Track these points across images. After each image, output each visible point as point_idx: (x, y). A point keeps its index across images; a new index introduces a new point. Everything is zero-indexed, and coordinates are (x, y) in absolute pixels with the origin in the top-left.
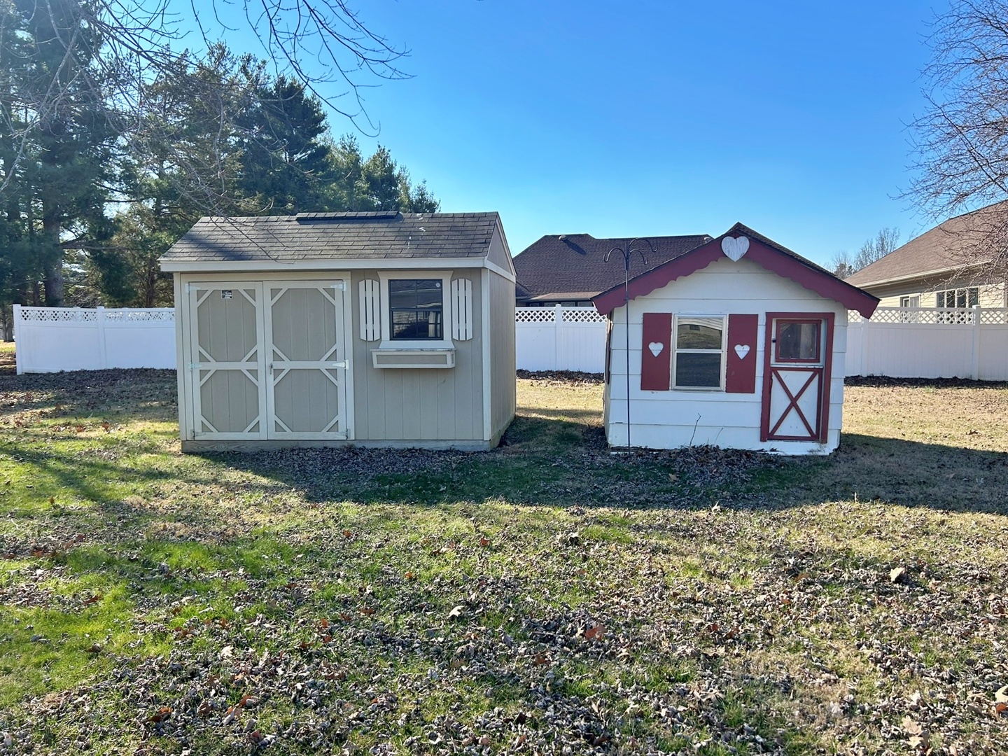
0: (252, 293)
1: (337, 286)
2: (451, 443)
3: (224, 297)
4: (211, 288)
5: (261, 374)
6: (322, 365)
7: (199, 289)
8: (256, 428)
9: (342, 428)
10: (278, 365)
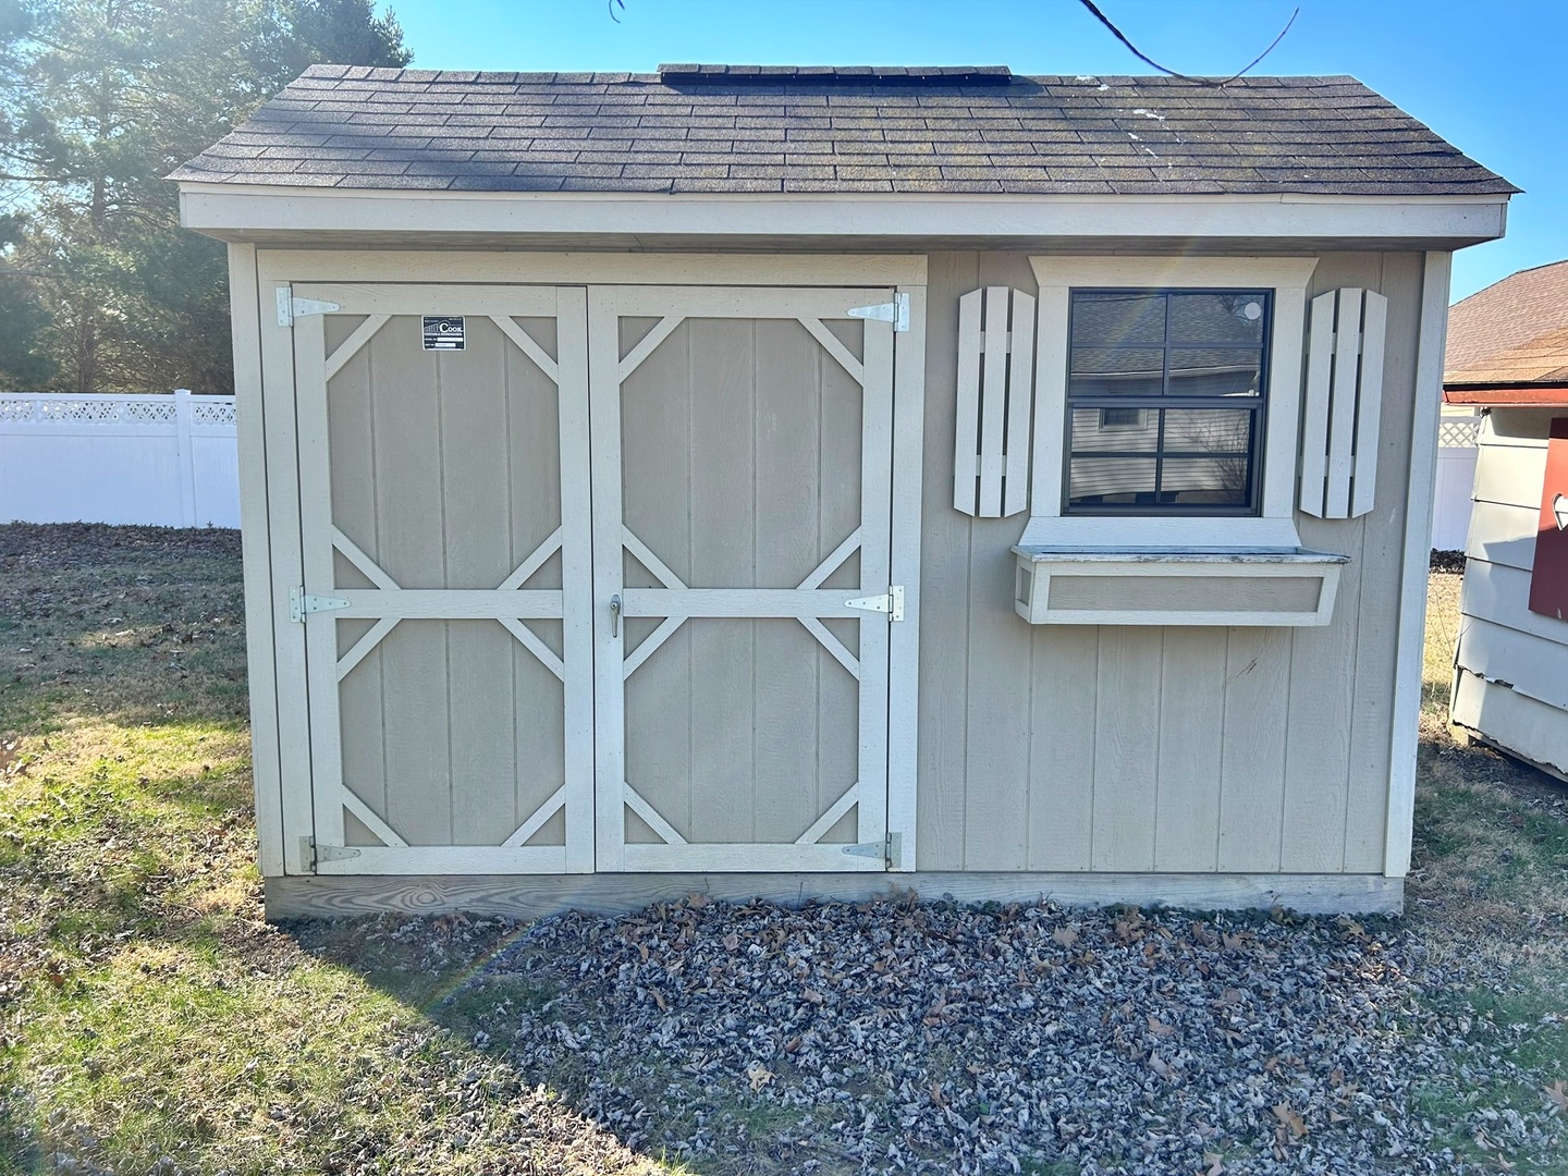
0: (545, 330)
1: (873, 311)
2: (1263, 885)
3: (431, 342)
4: (382, 306)
5: (576, 636)
6: (809, 603)
7: (333, 308)
8: (555, 831)
9: (871, 832)
10: (641, 603)
